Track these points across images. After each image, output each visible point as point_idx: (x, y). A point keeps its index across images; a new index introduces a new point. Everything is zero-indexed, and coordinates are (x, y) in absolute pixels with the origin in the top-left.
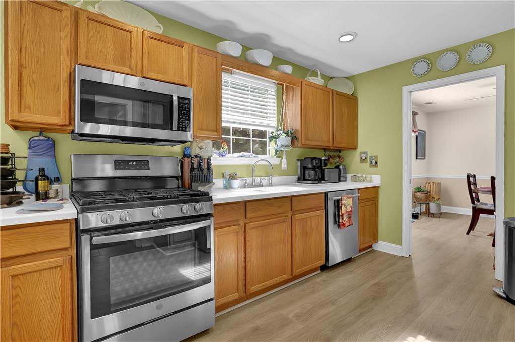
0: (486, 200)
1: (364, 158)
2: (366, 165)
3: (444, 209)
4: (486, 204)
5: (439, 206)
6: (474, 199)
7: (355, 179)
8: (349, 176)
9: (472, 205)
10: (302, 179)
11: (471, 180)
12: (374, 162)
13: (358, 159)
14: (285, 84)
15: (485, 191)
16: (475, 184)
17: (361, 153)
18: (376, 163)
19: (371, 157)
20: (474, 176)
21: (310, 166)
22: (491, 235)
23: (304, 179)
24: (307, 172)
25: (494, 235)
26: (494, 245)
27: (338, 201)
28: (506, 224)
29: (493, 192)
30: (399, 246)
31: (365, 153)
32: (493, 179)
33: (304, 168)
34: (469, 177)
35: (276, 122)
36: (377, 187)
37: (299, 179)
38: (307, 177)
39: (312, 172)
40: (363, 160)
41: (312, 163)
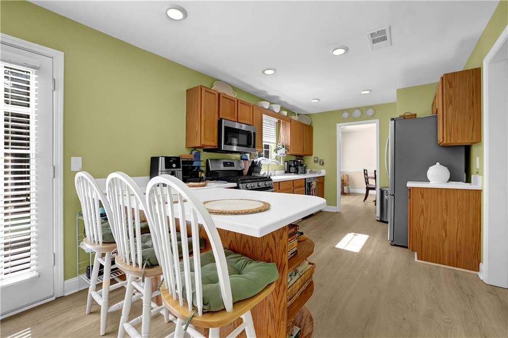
0: (372, 182)
1: (316, 160)
2: (318, 164)
3: (352, 191)
4: (372, 185)
5: (348, 189)
6: (367, 183)
7: (311, 172)
8: (308, 171)
9: (366, 186)
10: (288, 172)
11: (365, 173)
12: (322, 163)
13: (313, 161)
14: (282, 121)
15: (372, 178)
16: (367, 175)
17: (315, 158)
18: (323, 163)
19: (320, 160)
20: (367, 170)
21: (293, 165)
22: (374, 201)
23: (290, 172)
24: (291, 168)
25: (375, 201)
26: (376, 205)
27: (310, 183)
28: (380, 189)
29: (375, 178)
30: (335, 207)
31: (317, 158)
32: (375, 171)
33: (289, 166)
34: (364, 170)
35: (275, 140)
36: (324, 176)
37: (286, 172)
38: (291, 171)
39: (293, 168)
40: (315, 162)
41: (294, 163)
